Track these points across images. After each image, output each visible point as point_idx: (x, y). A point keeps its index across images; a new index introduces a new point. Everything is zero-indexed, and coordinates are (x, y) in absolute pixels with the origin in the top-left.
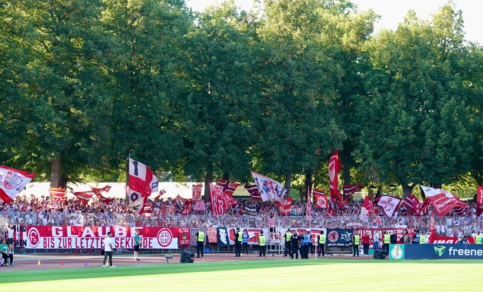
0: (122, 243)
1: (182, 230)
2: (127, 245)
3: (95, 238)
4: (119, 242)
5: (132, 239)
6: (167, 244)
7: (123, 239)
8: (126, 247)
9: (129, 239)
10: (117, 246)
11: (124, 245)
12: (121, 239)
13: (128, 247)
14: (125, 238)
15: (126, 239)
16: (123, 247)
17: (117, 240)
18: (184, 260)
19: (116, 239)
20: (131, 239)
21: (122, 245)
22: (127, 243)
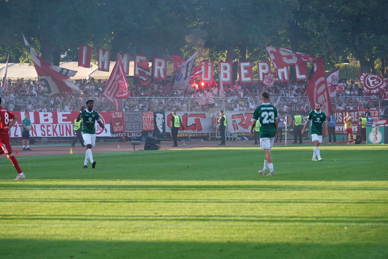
0: (48, 131)
1: (115, 116)
2: (55, 133)
3: (18, 125)
4: (45, 129)
5: (60, 126)
6: (100, 131)
7: (50, 126)
8: (54, 135)
9: (56, 126)
10: (43, 134)
11: (51, 133)
12: (48, 126)
13: (55, 136)
14: (51, 125)
15: (53, 126)
16: (51, 135)
17: (43, 127)
18: (149, 147)
19: (41, 126)
20: (58, 125)
21: (49, 133)
22: (54, 131)
